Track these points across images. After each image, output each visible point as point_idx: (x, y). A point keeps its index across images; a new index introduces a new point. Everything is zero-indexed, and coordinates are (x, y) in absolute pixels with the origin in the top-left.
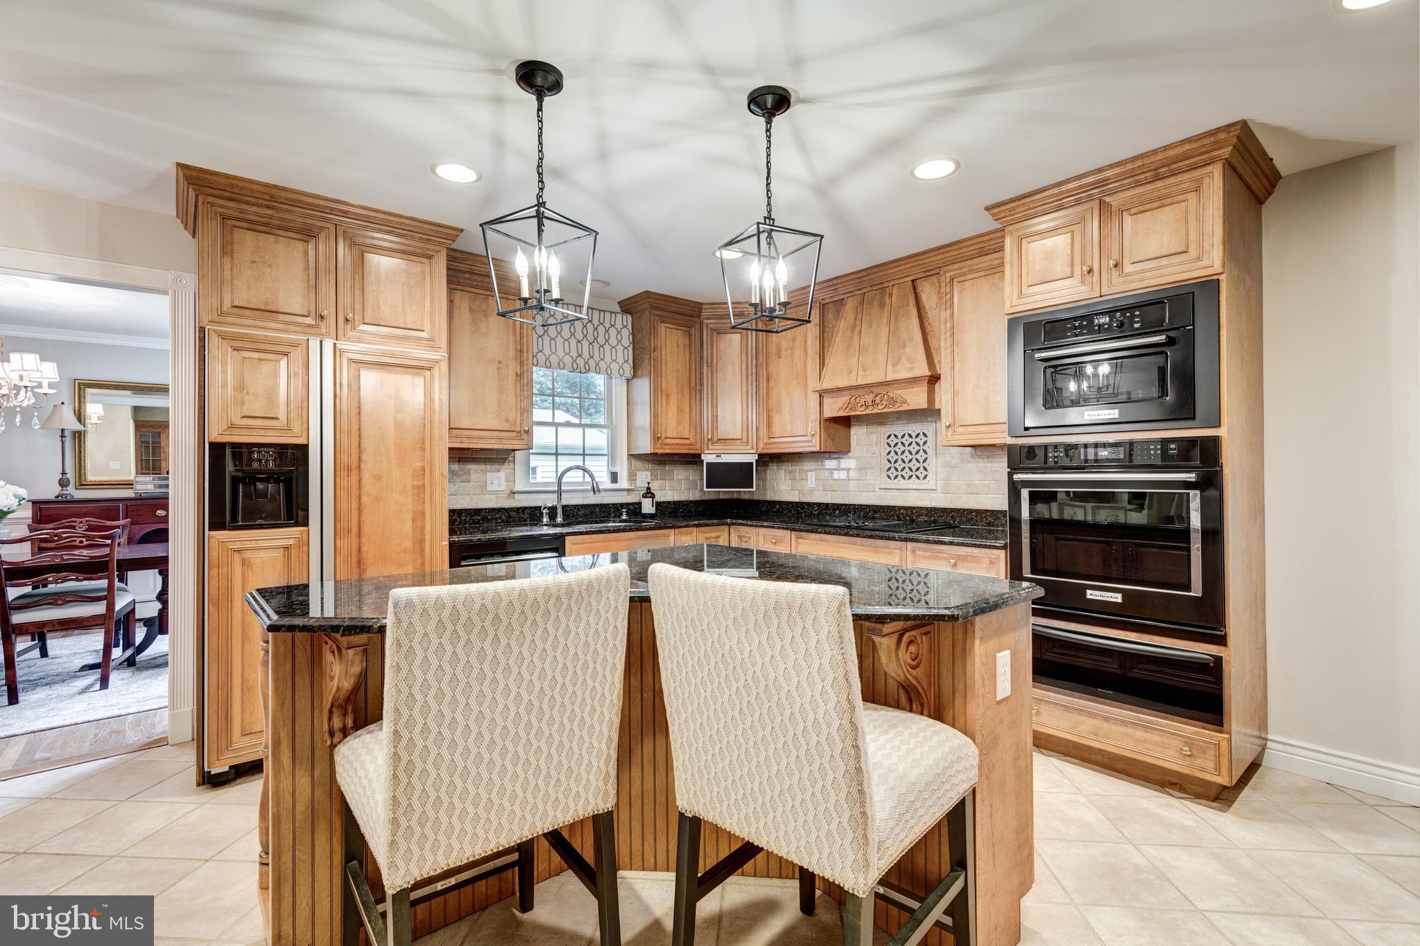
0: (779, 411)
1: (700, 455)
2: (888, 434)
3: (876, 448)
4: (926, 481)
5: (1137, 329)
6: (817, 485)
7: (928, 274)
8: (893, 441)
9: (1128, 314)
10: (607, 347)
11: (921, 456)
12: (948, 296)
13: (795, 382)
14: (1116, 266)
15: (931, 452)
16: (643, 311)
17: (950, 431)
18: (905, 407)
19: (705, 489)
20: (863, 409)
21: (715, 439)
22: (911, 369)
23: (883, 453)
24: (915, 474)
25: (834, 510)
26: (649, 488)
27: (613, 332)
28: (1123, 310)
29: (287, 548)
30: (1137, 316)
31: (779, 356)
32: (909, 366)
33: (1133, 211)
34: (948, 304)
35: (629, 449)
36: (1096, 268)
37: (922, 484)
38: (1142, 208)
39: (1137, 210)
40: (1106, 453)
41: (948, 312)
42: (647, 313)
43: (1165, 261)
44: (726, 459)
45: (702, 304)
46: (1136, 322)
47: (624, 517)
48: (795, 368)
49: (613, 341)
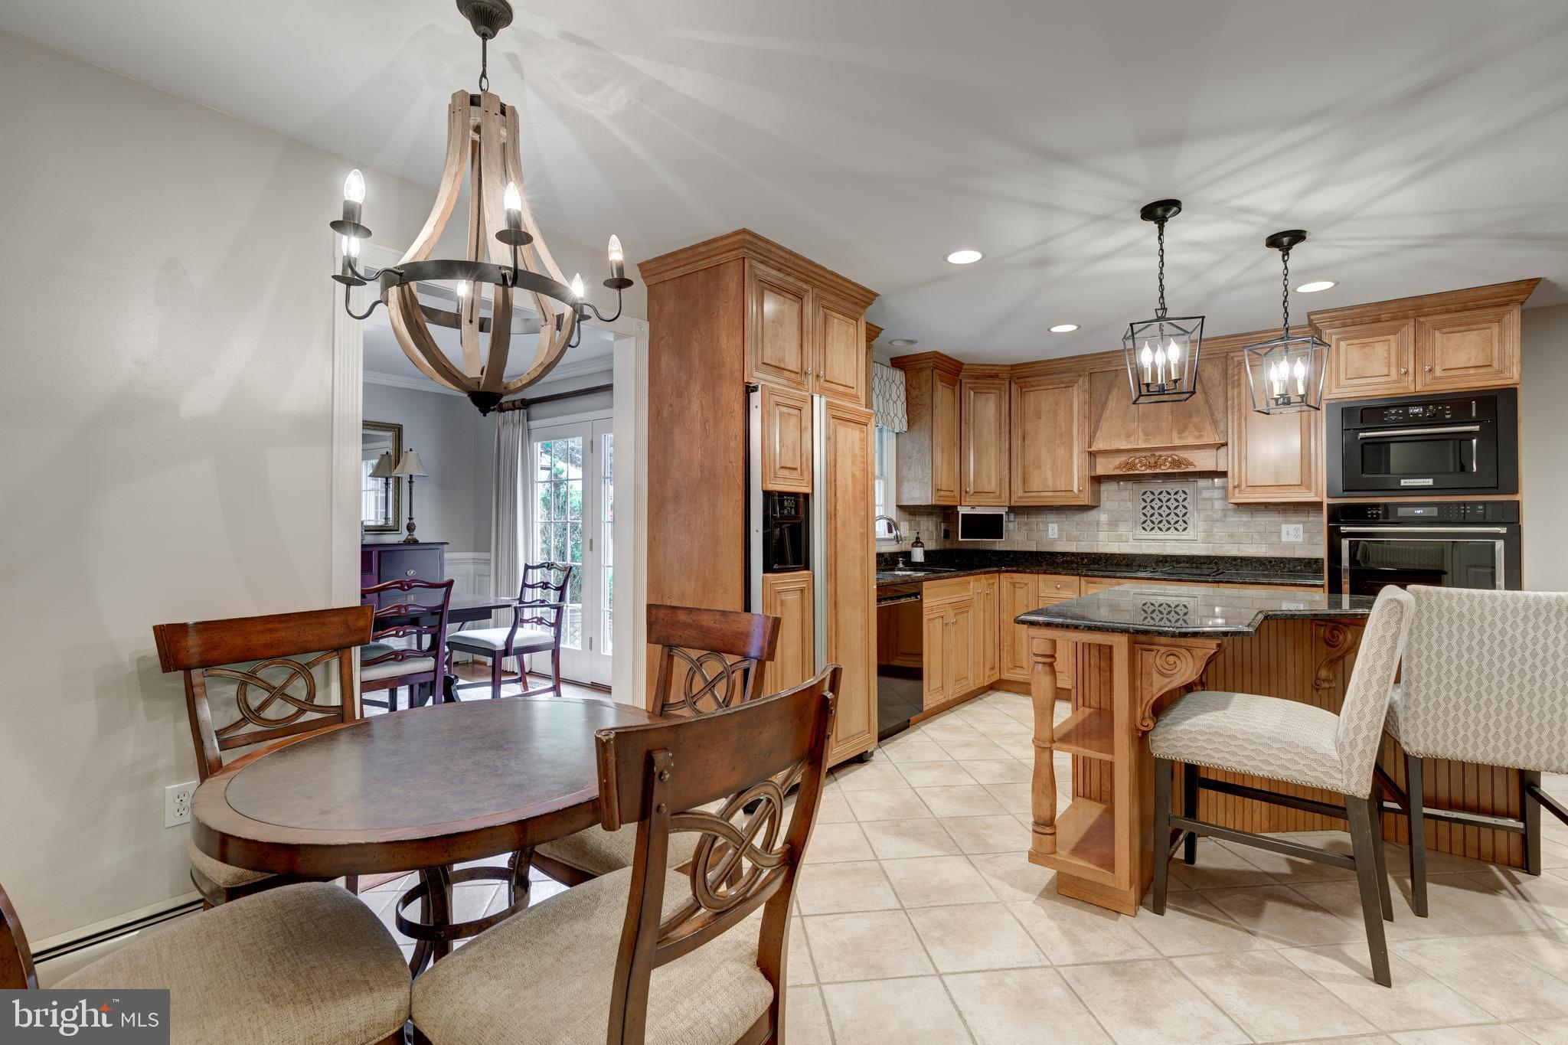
0: (1038, 466)
1: (956, 507)
2: (1143, 491)
3: (1129, 503)
4: (1184, 533)
5: (1448, 419)
6: (1059, 536)
7: (1212, 356)
8: (1149, 497)
9: (1440, 408)
10: (891, 402)
11: (1180, 511)
12: (1236, 377)
13: (1058, 442)
14: (1430, 370)
15: (1190, 507)
16: (922, 370)
17: (1237, 490)
18: (1191, 469)
19: (960, 539)
20: (1143, 468)
21: (972, 492)
22: (1200, 436)
23: (1138, 508)
24: (1172, 526)
25: (1083, 559)
26: (918, 538)
27: (893, 386)
28: (1435, 404)
29: (802, 590)
30: (1448, 409)
31: (1039, 417)
32: (1196, 434)
33: (1444, 330)
34: (1236, 384)
35: (898, 500)
36: (1411, 370)
37: (1183, 536)
38: (1451, 329)
39: (1448, 330)
40: (1418, 512)
41: (1236, 392)
42: (928, 372)
43: (1472, 371)
44: (979, 511)
45: (963, 364)
46: (1447, 414)
47: (901, 565)
48: (1058, 429)
49: (894, 397)
